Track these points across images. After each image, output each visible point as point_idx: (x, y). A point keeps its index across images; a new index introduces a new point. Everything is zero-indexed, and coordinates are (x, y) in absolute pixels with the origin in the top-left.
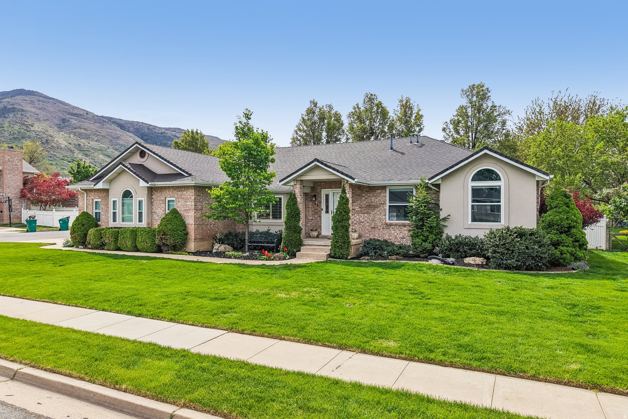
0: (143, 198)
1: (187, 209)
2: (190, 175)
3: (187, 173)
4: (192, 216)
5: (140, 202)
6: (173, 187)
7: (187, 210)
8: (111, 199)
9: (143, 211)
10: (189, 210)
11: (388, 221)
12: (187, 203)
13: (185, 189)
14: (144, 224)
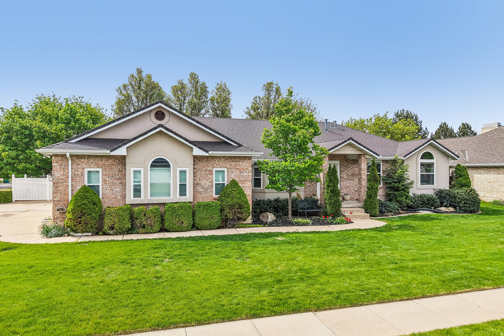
0: (187, 169)
1: (243, 179)
2: (240, 145)
3: (235, 143)
4: (249, 187)
5: (183, 173)
6: (224, 157)
7: (243, 181)
8: (130, 170)
9: (187, 183)
10: (246, 181)
12: (242, 174)
13: (241, 159)
14: (189, 197)
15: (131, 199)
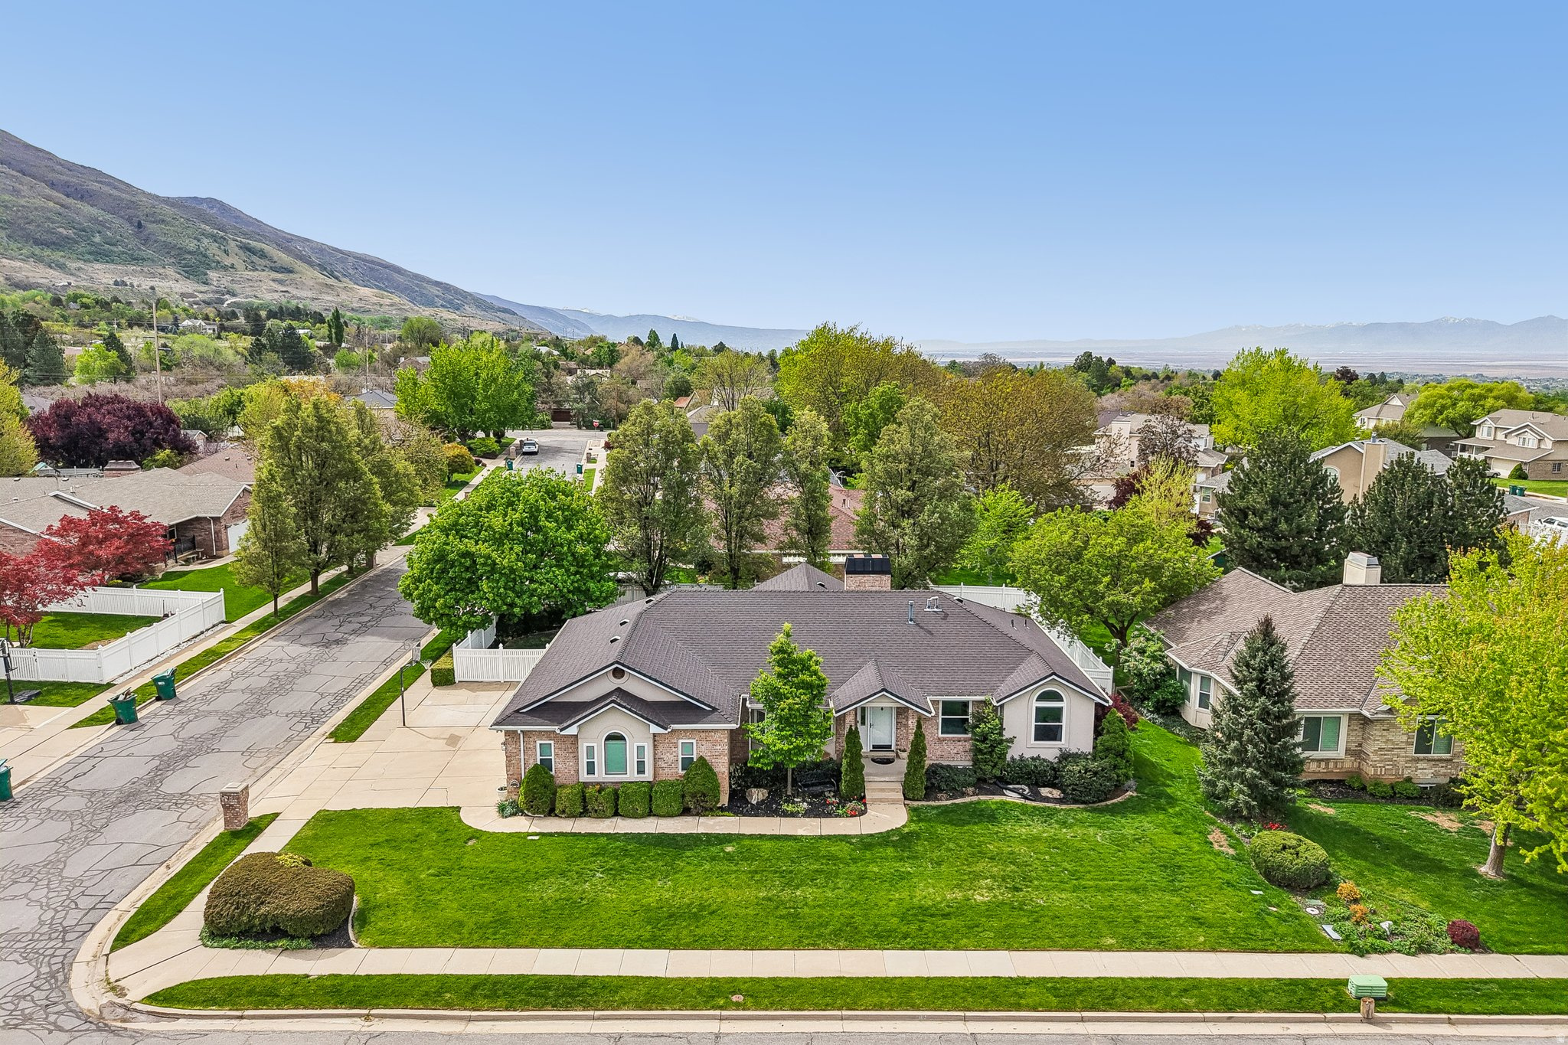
0: (646, 745)
1: (717, 754)
2: (714, 709)
4: (724, 762)
5: (641, 749)
7: (715, 757)
8: (583, 746)
9: (646, 760)
10: (720, 756)
11: (940, 735)
12: (715, 748)
14: (648, 776)
15: (584, 777)
